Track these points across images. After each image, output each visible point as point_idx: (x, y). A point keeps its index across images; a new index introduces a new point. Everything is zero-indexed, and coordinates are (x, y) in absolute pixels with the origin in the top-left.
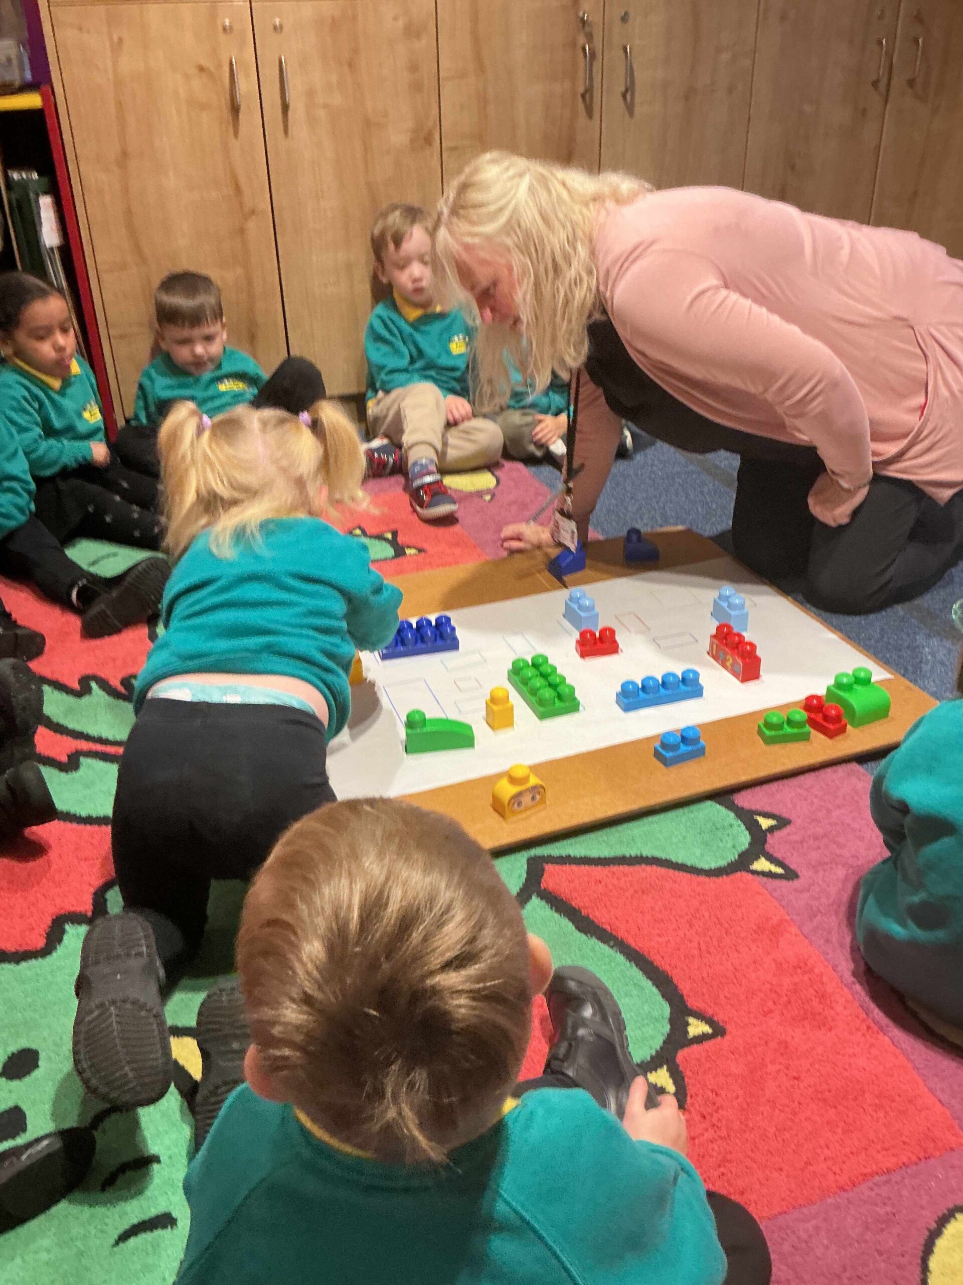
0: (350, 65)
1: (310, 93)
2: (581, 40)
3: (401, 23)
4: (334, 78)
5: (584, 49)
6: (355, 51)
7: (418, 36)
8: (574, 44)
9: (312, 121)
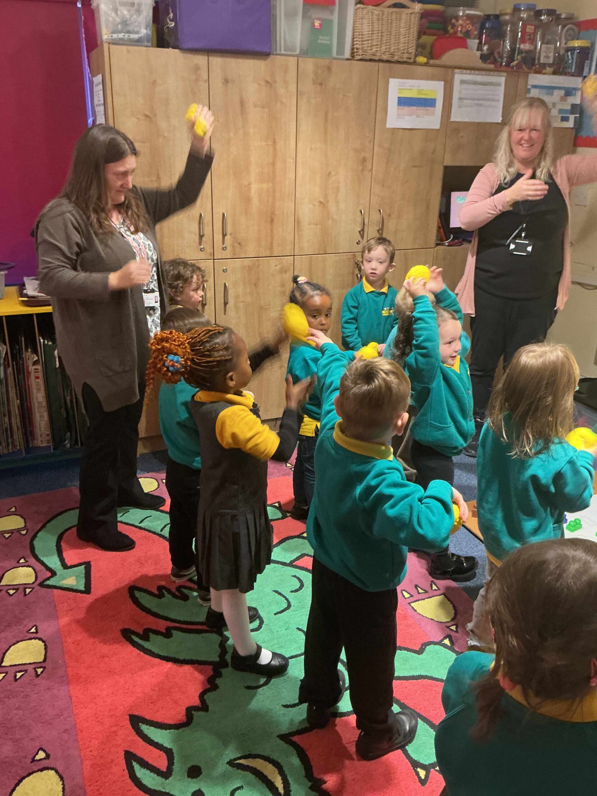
0: (255, 285)
1: (237, 297)
2: (357, 272)
3: (278, 267)
4: (248, 290)
5: (357, 276)
6: (258, 279)
7: (286, 272)
8: (353, 273)
9: (237, 308)
